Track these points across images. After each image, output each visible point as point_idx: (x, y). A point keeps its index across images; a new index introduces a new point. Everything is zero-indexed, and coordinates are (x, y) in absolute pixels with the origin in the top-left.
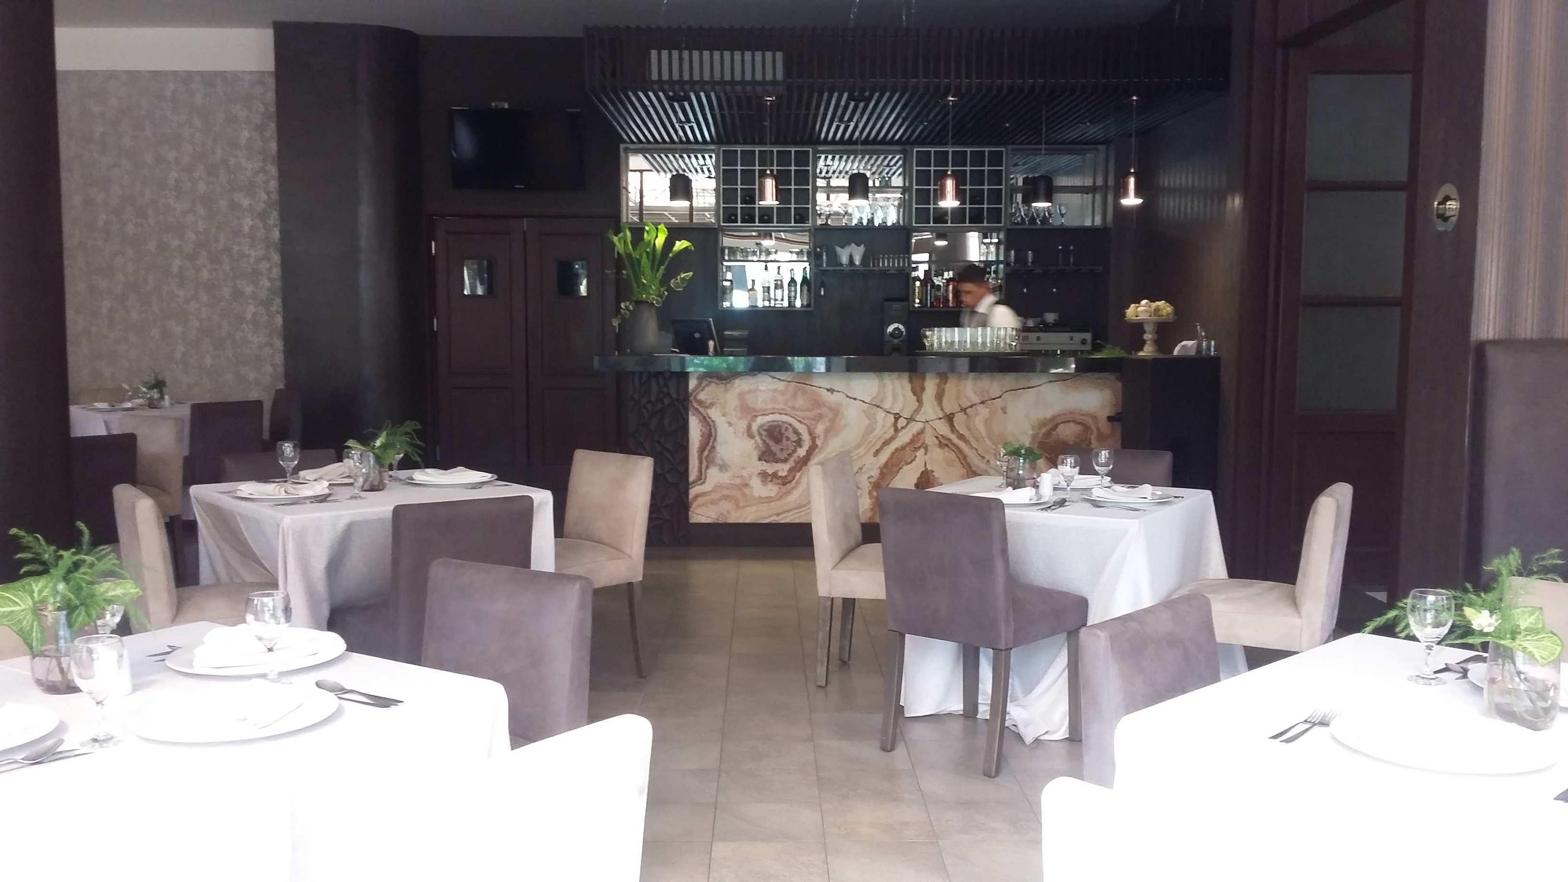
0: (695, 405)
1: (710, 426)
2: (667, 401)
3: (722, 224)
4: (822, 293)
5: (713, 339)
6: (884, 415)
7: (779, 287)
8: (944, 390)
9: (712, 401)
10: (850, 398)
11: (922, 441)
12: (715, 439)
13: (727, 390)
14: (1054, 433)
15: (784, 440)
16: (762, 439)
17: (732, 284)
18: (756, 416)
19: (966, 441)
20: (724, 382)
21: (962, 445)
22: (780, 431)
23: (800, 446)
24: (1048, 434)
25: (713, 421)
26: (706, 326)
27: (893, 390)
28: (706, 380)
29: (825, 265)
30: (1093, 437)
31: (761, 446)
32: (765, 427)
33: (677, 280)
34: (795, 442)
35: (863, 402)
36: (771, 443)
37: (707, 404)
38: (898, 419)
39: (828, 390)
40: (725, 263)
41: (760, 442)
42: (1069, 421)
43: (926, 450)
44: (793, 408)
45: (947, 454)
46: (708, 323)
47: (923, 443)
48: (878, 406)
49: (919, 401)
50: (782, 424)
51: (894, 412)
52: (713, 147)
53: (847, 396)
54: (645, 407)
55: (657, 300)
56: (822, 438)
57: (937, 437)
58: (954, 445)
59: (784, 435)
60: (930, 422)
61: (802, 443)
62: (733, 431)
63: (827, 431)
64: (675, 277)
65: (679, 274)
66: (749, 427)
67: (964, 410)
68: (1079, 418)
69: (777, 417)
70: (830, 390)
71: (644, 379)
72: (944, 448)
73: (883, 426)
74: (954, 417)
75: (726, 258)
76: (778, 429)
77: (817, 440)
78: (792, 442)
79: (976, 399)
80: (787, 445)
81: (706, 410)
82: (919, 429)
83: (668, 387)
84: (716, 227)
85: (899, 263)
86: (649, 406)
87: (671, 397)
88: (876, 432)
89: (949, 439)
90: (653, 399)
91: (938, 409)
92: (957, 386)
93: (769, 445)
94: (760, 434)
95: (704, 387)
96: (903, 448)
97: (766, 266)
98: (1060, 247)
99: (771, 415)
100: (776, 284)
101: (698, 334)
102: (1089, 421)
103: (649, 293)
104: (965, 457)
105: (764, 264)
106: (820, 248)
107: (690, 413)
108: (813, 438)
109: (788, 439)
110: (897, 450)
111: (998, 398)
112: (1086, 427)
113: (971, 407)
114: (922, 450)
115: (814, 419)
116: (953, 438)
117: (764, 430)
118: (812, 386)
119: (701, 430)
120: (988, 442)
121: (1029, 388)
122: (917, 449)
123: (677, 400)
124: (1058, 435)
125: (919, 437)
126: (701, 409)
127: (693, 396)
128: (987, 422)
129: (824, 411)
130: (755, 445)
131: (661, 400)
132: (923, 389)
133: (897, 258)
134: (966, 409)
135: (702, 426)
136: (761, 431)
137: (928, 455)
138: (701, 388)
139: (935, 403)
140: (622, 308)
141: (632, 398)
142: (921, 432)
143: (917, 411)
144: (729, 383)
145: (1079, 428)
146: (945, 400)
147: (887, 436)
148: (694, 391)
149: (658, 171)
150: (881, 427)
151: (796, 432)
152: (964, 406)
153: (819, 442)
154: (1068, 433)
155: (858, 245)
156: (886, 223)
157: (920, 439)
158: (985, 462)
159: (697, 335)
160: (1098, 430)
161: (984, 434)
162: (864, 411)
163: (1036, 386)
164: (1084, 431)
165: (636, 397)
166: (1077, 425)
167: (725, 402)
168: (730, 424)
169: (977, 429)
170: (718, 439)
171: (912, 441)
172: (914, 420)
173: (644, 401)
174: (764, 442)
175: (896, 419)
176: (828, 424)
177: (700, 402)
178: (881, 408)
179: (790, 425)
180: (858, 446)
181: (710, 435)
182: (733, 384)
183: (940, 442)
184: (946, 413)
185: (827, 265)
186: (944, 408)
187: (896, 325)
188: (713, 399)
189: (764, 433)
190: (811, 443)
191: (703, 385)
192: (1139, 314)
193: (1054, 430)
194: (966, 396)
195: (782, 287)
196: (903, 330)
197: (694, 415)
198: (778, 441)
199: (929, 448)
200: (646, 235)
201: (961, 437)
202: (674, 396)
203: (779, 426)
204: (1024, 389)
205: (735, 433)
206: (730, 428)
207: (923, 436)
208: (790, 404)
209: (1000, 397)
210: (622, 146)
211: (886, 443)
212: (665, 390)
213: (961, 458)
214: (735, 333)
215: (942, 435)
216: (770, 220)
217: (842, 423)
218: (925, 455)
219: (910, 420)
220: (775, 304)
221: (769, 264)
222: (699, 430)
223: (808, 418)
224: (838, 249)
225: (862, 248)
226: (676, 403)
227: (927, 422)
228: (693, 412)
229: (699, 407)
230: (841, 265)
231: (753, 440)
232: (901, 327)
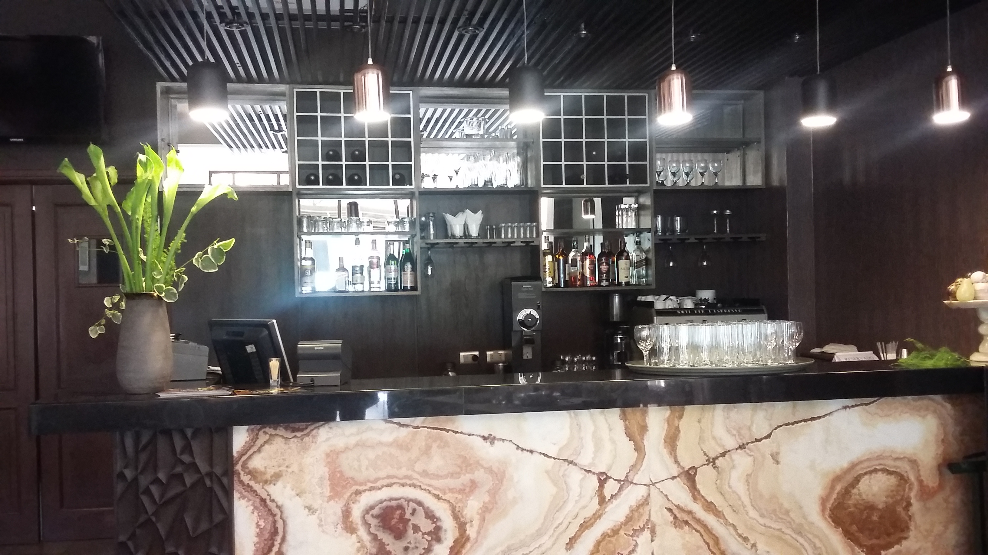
0: (246, 479)
1: (274, 515)
2: (189, 480)
3: (298, 186)
4: (430, 273)
5: (277, 354)
6: (582, 476)
7: (375, 266)
8: (677, 429)
9: (277, 470)
10: (523, 449)
11: (645, 518)
12: (283, 539)
13: (305, 449)
14: (855, 491)
15: (410, 531)
16: (370, 533)
17: (314, 263)
18: (358, 493)
19: (718, 514)
20: (299, 434)
21: (710, 520)
22: (402, 516)
23: (439, 540)
24: (846, 492)
25: (278, 507)
26: (266, 332)
27: (595, 432)
28: (266, 433)
29: (432, 237)
30: (912, 495)
31: (368, 544)
32: (376, 511)
33: (206, 253)
34: (429, 534)
35: (545, 455)
36: (387, 538)
37: (268, 476)
38: (605, 480)
39: (485, 438)
40: (304, 237)
41: (366, 538)
42: (876, 471)
43: (653, 532)
44: (425, 474)
45: (688, 537)
46: (269, 328)
47: (648, 520)
48: (571, 462)
49: (639, 449)
50: (405, 504)
51: (597, 471)
52: (282, 88)
53: (518, 447)
54: (147, 492)
55: (167, 291)
56: (476, 523)
57: (670, 510)
58: (699, 521)
59: (410, 524)
60: (657, 485)
61: (442, 535)
62: (318, 521)
63: (485, 510)
64: (203, 247)
65: (210, 243)
66: (347, 514)
67: (712, 461)
68: (891, 464)
69: (397, 492)
70: (489, 439)
71: (145, 439)
72: (682, 528)
73: (580, 496)
74: (695, 474)
75: (305, 230)
76: (398, 512)
77: (468, 526)
78: (424, 534)
79: (731, 443)
80: (416, 539)
81: (266, 487)
82: (640, 498)
83: (192, 454)
84: (291, 190)
85: (525, 233)
86: (154, 490)
87: (198, 471)
88: (570, 506)
89: (690, 512)
90: (162, 476)
91: (669, 461)
92: (699, 422)
93: (384, 544)
94: (367, 525)
95: (262, 446)
96: (615, 532)
97: (357, 239)
98: (715, 212)
99: (384, 489)
100: (371, 263)
101: (253, 346)
102: (905, 468)
103: (153, 279)
104: (716, 540)
105: (353, 237)
106: (425, 216)
107: (236, 495)
108: (462, 526)
109: (416, 529)
110: (605, 536)
111: (766, 438)
112: (902, 479)
113: (723, 455)
114: (647, 534)
115: (461, 491)
116: (697, 509)
117: (372, 516)
118: (456, 432)
119: (258, 525)
120: (753, 513)
121: (813, 419)
122: (636, 532)
123: (210, 475)
124: (860, 495)
125: (641, 510)
126: (257, 487)
127: (240, 463)
128: (749, 479)
129: (479, 475)
130: (359, 545)
131: (180, 477)
132: (644, 429)
133: (523, 226)
134: (714, 459)
135: (260, 517)
136: (368, 517)
137: (657, 540)
138: (255, 448)
139: (665, 452)
140: (106, 308)
141: (121, 476)
142: (646, 502)
143: (634, 467)
144: (308, 435)
145: (892, 480)
146: (681, 445)
147: (588, 513)
148: (242, 455)
149: (230, 147)
150: (577, 498)
151: (430, 516)
152: (712, 455)
153: (471, 532)
154: (875, 489)
155: (475, 212)
156: (506, 185)
157: (641, 515)
158: (749, 546)
159: (250, 349)
160: (921, 482)
161: (746, 501)
162: (547, 472)
163: (825, 416)
164: (898, 486)
165: (129, 474)
166: (889, 477)
167: (301, 470)
168: (310, 509)
169: (734, 492)
170: (289, 537)
171: (629, 519)
172: (632, 483)
173: (144, 481)
174: (375, 538)
175: (602, 482)
176: (487, 499)
177: (253, 474)
178: (576, 465)
179: (420, 504)
180: (539, 534)
181: (275, 532)
182: (314, 437)
183: (675, 517)
184: (683, 468)
185: (436, 237)
186: (679, 459)
187: (527, 311)
188: (279, 466)
189: (374, 522)
190: (457, 534)
191: (259, 442)
192: (980, 295)
193: (854, 487)
194: (714, 438)
195: (378, 266)
196: (537, 317)
197: (243, 497)
198: (399, 535)
199: (658, 529)
200: (139, 170)
201: (710, 507)
202: (203, 467)
203: (400, 507)
204: (805, 421)
205: (320, 525)
206: (313, 516)
207: (647, 508)
208: (419, 467)
209: (768, 436)
210: (160, 86)
211: (585, 526)
212: (186, 458)
213: (711, 543)
214: (319, 346)
215: (678, 507)
216: (361, 181)
217: (510, 494)
218: (652, 541)
219: (625, 482)
220: (370, 288)
221: (360, 236)
222: (255, 525)
223: (451, 490)
224: (449, 217)
225: (479, 216)
226: (208, 483)
227: (653, 484)
228: (241, 493)
229: (252, 483)
230: (454, 237)
231: (354, 536)
232: (534, 313)
